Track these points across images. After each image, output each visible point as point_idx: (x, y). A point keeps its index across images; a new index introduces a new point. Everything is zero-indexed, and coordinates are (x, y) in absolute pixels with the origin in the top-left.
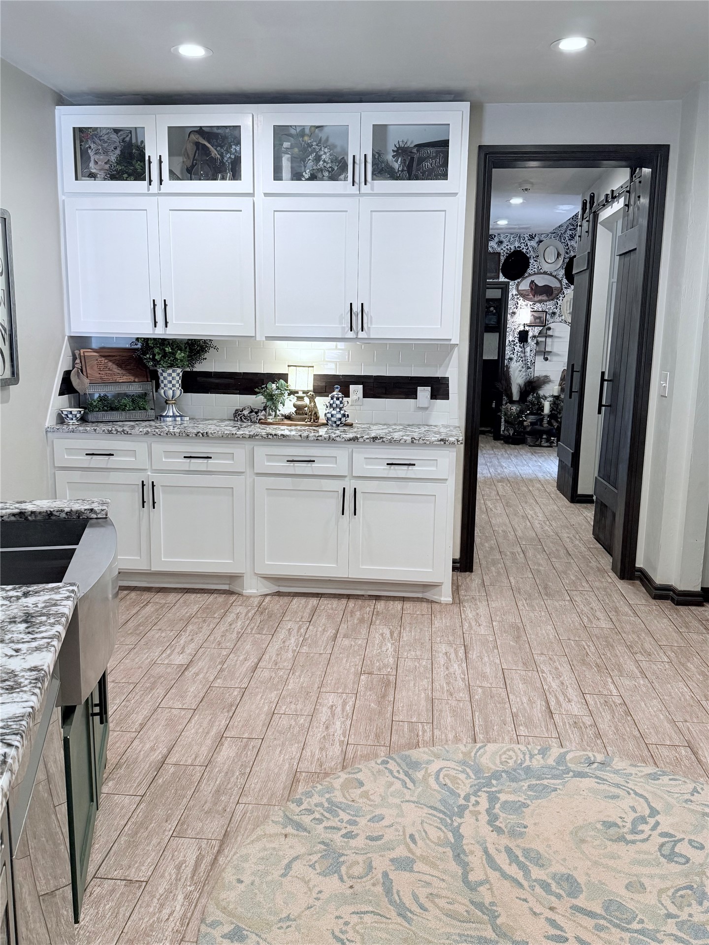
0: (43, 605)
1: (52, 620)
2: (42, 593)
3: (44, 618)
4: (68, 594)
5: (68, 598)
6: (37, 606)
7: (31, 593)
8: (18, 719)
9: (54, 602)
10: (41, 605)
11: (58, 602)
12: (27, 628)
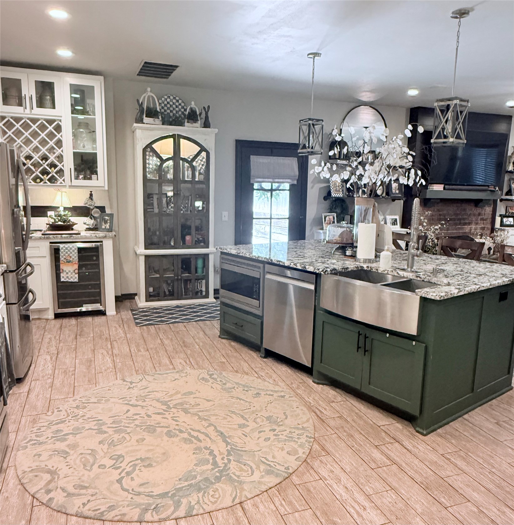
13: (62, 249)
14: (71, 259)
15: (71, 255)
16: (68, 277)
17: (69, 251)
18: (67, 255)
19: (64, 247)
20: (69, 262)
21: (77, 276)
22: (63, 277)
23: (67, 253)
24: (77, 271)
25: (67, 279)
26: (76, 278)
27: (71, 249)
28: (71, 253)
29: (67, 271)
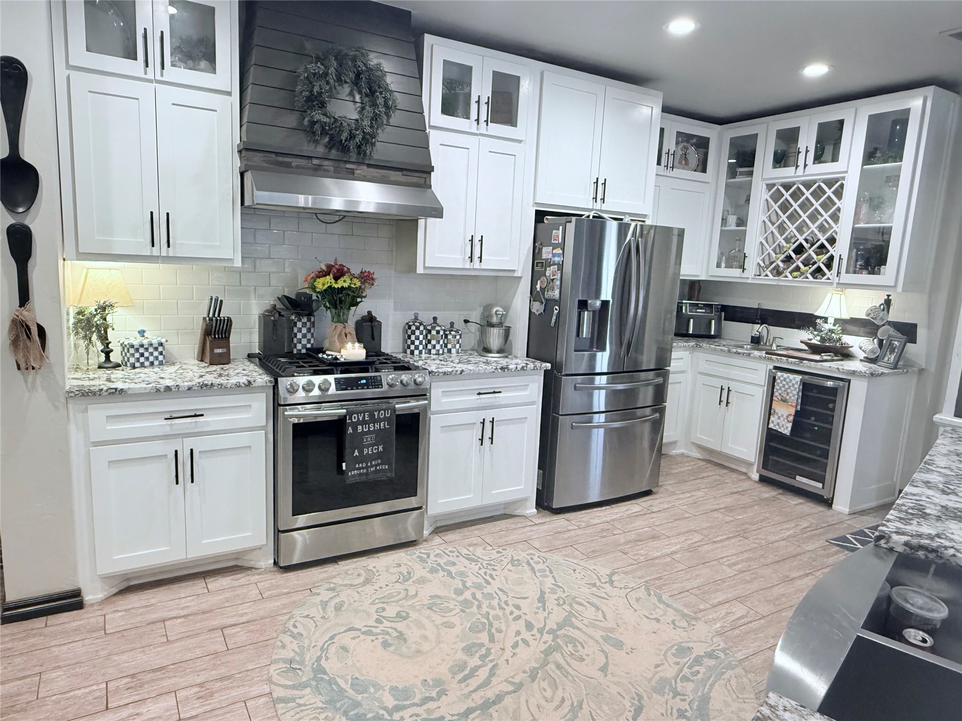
0: (912, 522)
1: (904, 508)
2: (915, 534)
3: (910, 511)
4: (888, 524)
5: (888, 521)
6: (918, 522)
7: (926, 537)
8: (924, 473)
9: (902, 521)
10: (915, 522)
11: (898, 519)
12: (924, 509)
13: (779, 378)
14: (788, 397)
15: (789, 391)
16: (778, 424)
17: (787, 383)
18: (783, 389)
19: (782, 376)
20: (784, 401)
21: (790, 425)
22: (773, 422)
23: (784, 386)
24: (791, 418)
25: (777, 427)
26: (787, 428)
27: (791, 380)
28: (789, 388)
29: (780, 415)
